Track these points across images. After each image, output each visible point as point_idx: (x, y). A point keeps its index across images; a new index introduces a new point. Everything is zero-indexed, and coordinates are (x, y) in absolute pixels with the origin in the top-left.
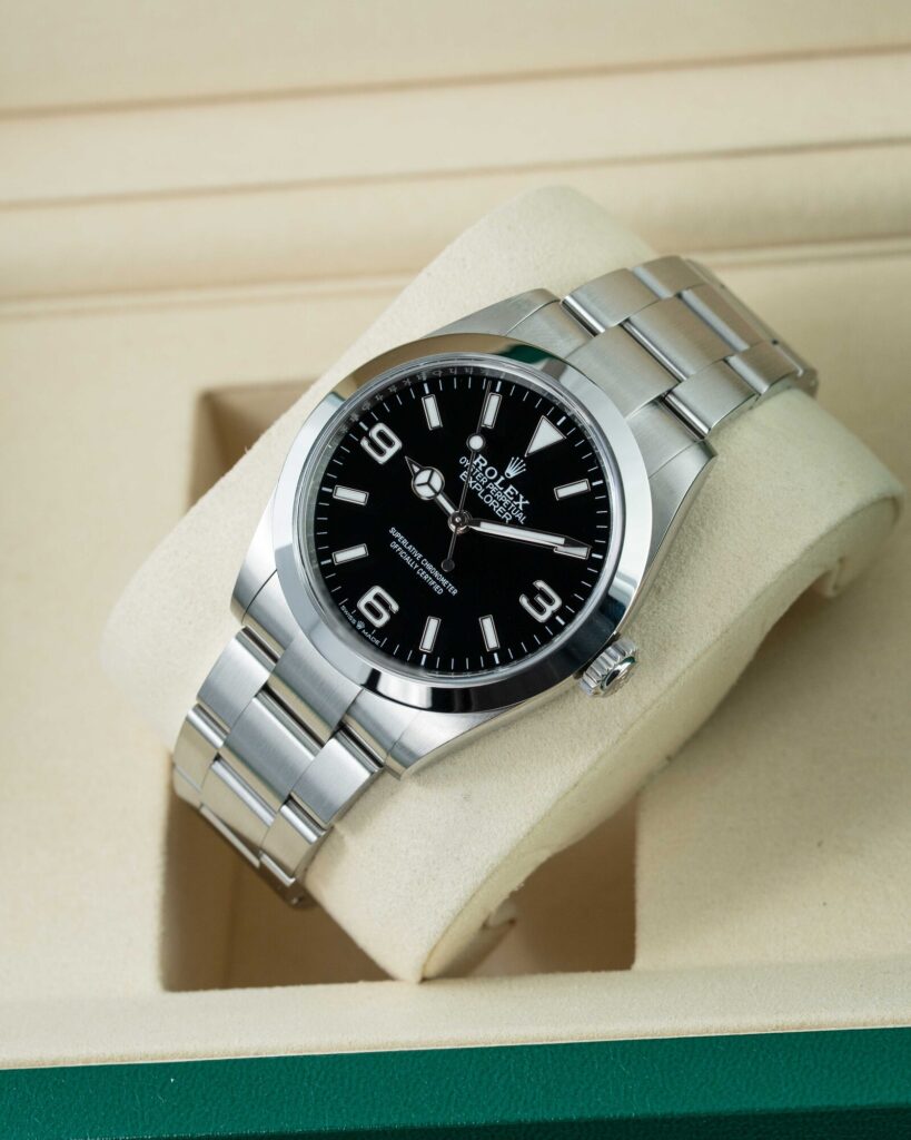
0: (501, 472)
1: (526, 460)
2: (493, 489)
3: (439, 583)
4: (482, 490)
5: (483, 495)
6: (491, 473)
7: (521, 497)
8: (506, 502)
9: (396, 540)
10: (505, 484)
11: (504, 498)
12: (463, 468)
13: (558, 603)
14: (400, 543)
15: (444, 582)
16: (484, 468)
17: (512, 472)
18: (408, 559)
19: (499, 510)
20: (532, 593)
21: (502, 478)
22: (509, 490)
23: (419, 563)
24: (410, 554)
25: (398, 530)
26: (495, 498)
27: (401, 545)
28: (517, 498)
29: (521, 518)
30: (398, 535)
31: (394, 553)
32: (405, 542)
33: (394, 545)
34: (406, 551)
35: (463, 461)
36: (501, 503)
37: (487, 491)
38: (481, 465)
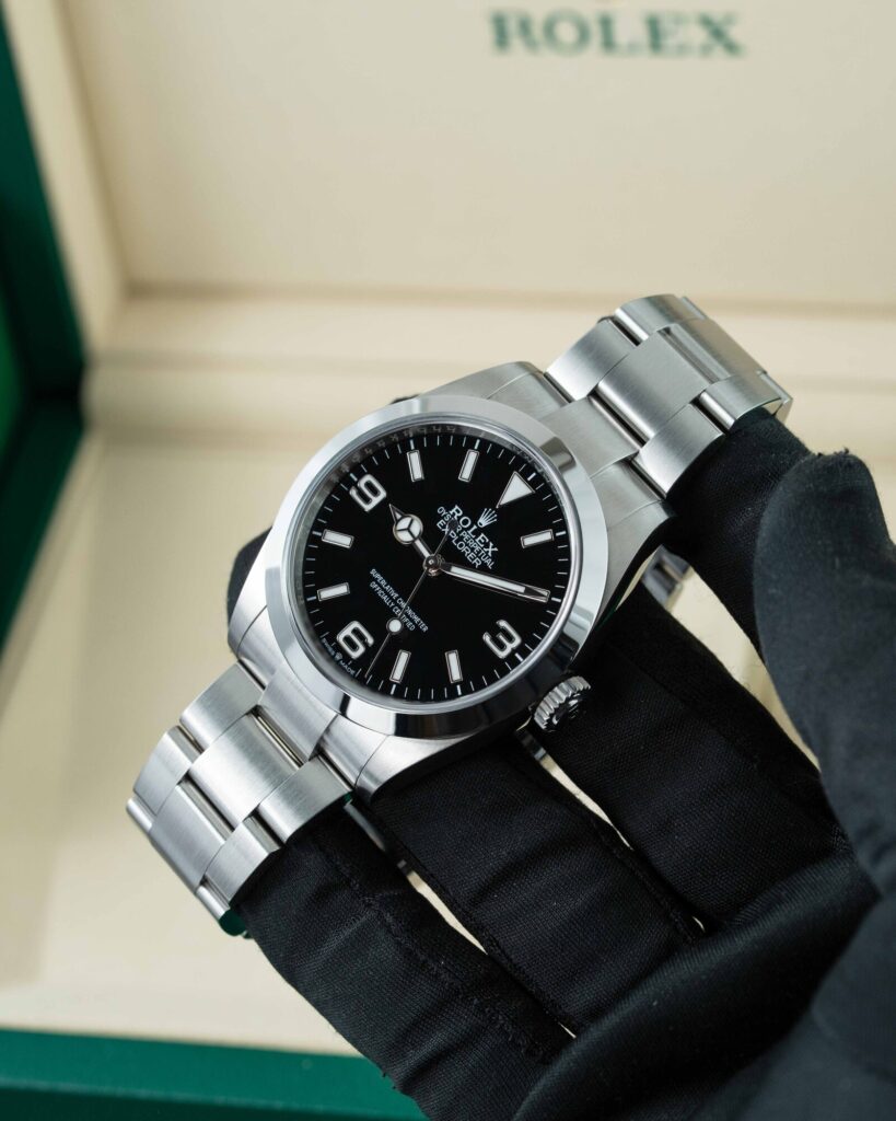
0: (475, 522)
1: (497, 511)
2: (466, 537)
3: (412, 620)
4: (456, 537)
5: (457, 542)
6: (465, 522)
7: (491, 544)
9: (375, 580)
10: (477, 533)
11: (478, 547)
12: (440, 517)
13: (517, 641)
14: (379, 583)
15: (417, 619)
16: (459, 518)
17: (484, 521)
18: (385, 598)
19: (470, 556)
20: (495, 631)
21: (475, 527)
22: (480, 538)
23: (394, 601)
24: (387, 593)
25: (378, 571)
26: (467, 545)
27: (380, 585)
28: (487, 546)
29: (490, 563)
30: (378, 576)
31: (374, 592)
32: (383, 583)
33: (374, 585)
34: (384, 590)
35: (442, 510)
36: (473, 549)
37: (461, 539)
38: (457, 514)
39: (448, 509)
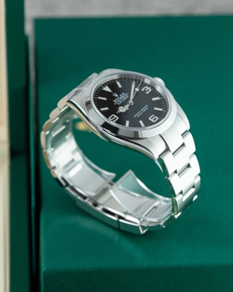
0: (117, 97)
1: (113, 93)
2: (121, 99)
3: (145, 108)
4: (122, 101)
5: (123, 100)
6: (117, 99)
7: (122, 94)
8: (124, 96)
9: (136, 116)
10: (120, 97)
11: (123, 96)
12: (117, 104)
13: (146, 87)
15: (145, 107)
16: (116, 100)
17: (116, 95)
18: (141, 114)
19: (126, 98)
20: (145, 91)
21: (118, 97)
22: (121, 96)
23: (141, 112)
24: (140, 113)
25: (134, 115)
26: (123, 98)
27: (138, 115)
28: (122, 95)
29: (127, 94)
30: (135, 116)
31: (140, 116)
32: (137, 114)
33: (138, 116)
34: (139, 114)
35: (115, 104)
36: (124, 97)
37: (122, 100)
38: (116, 101)
39: (114, 103)
